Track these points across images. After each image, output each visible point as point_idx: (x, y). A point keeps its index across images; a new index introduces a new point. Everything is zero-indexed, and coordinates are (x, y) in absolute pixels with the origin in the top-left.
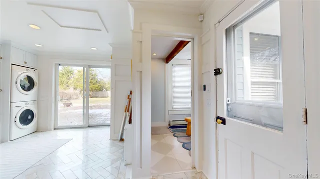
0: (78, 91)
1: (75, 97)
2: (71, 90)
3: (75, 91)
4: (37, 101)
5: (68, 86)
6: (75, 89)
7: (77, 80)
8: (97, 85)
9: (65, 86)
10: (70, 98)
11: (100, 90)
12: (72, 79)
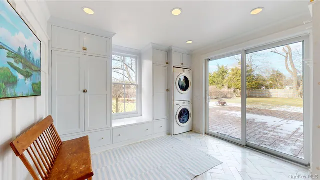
0: (232, 90)
1: (229, 95)
2: (226, 89)
3: (230, 90)
4: (192, 101)
5: (223, 85)
6: (229, 87)
7: (231, 79)
8: (254, 83)
9: (220, 85)
10: (225, 97)
11: (258, 88)
12: (227, 78)
